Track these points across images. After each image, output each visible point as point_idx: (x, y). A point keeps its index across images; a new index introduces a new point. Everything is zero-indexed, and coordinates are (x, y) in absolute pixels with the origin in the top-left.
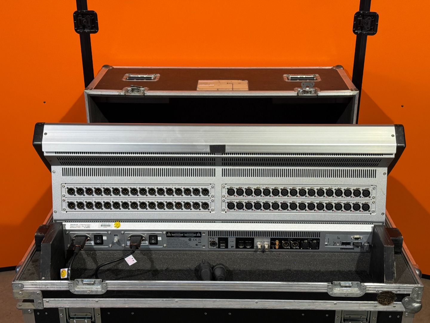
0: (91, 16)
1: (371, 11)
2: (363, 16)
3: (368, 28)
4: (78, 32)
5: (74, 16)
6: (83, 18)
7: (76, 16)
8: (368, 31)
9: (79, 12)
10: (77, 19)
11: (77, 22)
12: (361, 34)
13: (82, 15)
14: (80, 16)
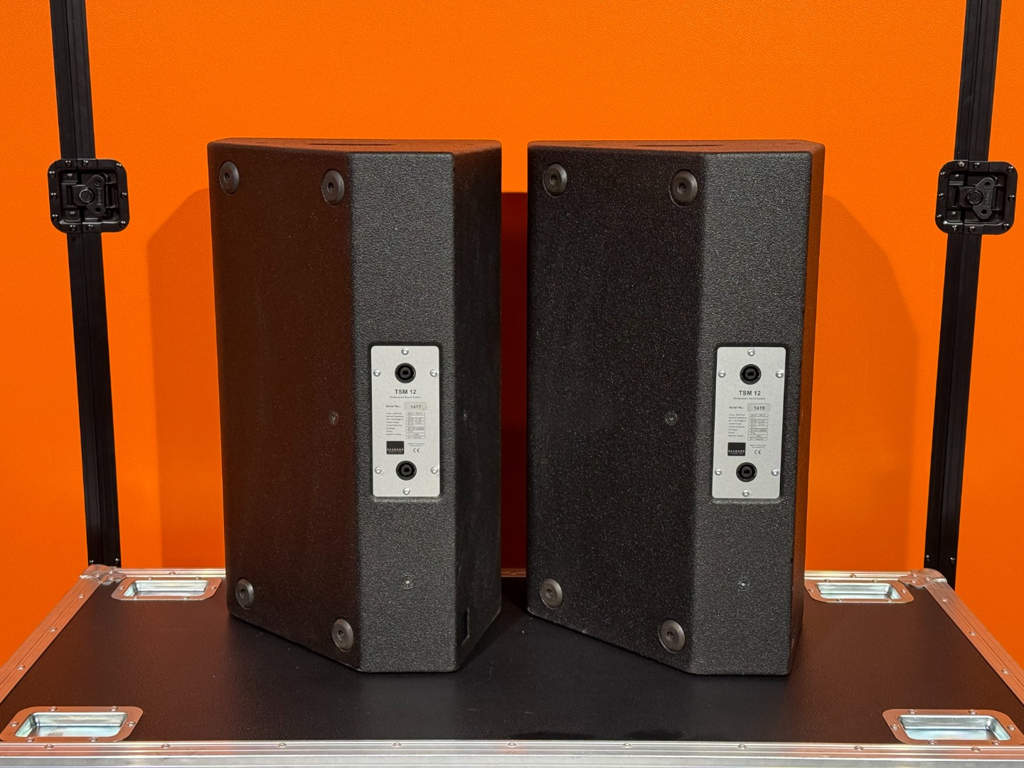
0: (106, 176)
1: (989, 161)
2: (969, 175)
3: (984, 212)
4: (61, 228)
5: (49, 175)
6: (81, 184)
7: (58, 174)
8: (981, 221)
9: (66, 164)
10: (60, 186)
11: (60, 196)
12: (961, 231)
13: (76, 175)
14: (72, 178)
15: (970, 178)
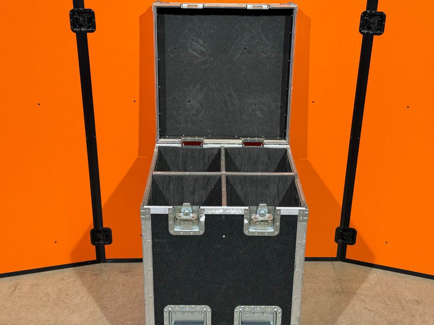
0: (88, 14)
1: (377, 11)
2: (371, 15)
3: (375, 28)
4: (74, 31)
5: (70, 14)
6: (80, 17)
7: (73, 14)
8: (374, 31)
9: (75, 10)
10: (73, 17)
11: (73, 21)
12: (367, 34)
13: (78, 14)
14: (77, 15)
15: (371, 16)
